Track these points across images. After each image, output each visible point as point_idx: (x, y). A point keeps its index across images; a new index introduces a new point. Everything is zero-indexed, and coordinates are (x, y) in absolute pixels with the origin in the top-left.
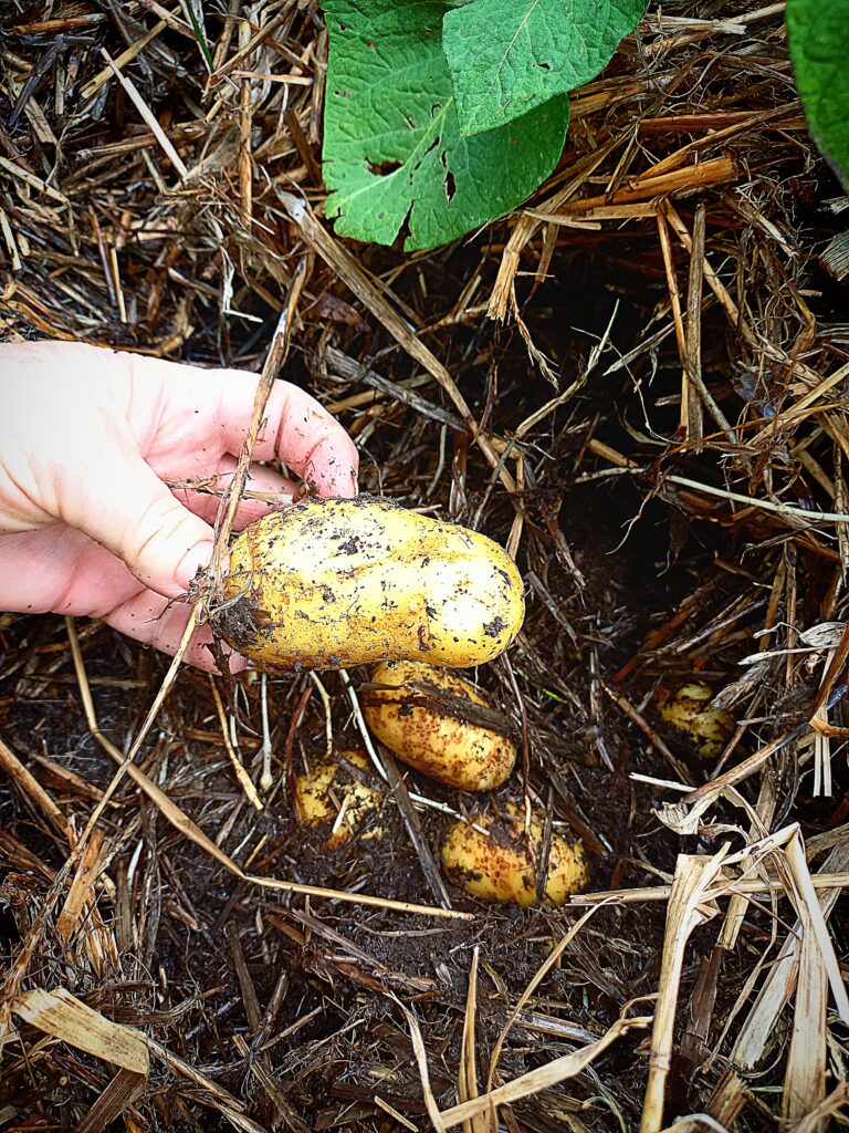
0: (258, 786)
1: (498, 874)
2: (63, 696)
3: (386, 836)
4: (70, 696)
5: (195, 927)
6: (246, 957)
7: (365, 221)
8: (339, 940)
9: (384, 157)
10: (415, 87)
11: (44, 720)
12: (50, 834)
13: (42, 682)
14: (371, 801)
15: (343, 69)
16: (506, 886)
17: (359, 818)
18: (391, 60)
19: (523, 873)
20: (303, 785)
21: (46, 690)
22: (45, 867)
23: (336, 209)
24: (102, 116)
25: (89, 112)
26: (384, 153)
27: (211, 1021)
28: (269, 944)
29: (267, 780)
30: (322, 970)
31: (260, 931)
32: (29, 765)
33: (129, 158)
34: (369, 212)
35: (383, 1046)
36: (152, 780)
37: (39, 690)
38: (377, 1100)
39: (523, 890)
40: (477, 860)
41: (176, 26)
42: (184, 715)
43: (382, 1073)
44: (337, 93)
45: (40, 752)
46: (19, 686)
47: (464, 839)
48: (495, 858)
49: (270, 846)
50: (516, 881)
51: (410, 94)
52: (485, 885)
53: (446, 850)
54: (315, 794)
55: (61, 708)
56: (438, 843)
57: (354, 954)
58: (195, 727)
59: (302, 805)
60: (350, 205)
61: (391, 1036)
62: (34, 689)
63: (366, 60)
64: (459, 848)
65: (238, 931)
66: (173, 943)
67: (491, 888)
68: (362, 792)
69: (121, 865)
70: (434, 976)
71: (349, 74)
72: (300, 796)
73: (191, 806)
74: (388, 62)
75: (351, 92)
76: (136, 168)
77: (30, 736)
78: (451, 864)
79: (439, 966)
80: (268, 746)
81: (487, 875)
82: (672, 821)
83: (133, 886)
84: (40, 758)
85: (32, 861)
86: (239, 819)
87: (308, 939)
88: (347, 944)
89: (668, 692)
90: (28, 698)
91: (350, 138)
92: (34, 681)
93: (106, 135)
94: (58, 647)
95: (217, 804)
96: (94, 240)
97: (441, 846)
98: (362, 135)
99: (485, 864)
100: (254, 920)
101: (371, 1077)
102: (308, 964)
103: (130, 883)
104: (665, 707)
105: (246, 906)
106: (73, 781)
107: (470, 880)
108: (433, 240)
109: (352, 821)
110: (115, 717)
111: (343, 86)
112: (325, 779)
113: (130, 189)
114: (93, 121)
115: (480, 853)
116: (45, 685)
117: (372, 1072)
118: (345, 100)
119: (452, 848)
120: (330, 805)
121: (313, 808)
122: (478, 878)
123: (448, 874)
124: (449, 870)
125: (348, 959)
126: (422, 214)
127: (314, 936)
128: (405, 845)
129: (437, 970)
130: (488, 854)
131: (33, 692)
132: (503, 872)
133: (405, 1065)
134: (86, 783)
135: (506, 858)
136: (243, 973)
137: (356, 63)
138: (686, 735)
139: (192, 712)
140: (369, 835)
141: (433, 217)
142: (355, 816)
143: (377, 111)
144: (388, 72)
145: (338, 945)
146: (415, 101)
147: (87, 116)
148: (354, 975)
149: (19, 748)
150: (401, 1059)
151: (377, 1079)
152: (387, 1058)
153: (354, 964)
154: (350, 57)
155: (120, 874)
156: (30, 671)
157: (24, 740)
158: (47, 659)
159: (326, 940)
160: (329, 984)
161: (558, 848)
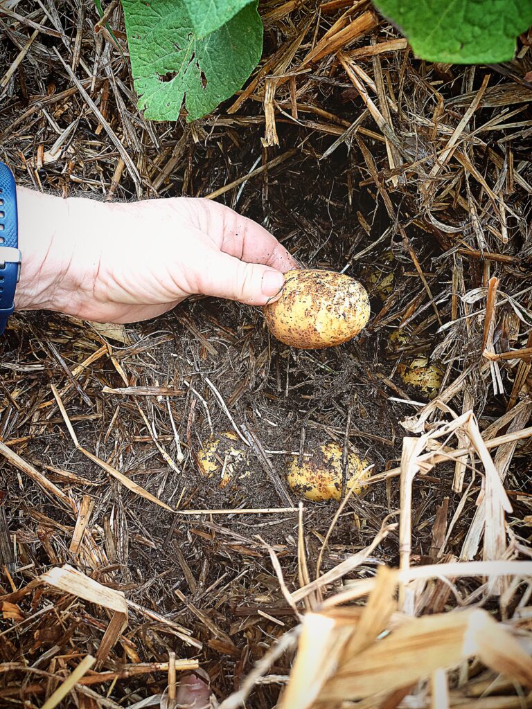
0: (176, 461)
1: (320, 485)
2: (57, 431)
3: (252, 475)
4: (61, 430)
5: (154, 547)
6: (185, 557)
7: (160, 109)
8: (231, 533)
9: (167, 71)
10: (176, 26)
11: (48, 447)
12: (62, 508)
13: (44, 425)
14: (241, 457)
15: (134, 22)
16: (326, 491)
17: (235, 468)
18: (160, 11)
19: (334, 481)
20: (201, 455)
21: (46, 429)
22: (58, 525)
23: (143, 105)
24: (14, 94)
25: (6, 93)
26: (166, 68)
27: (170, 593)
28: (197, 547)
29: (180, 457)
30: (224, 552)
31: (191, 541)
32: (44, 472)
33: (36, 116)
34: (162, 103)
35: (261, 585)
36: (115, 468)
37: (43, 430)
38: (260, 612)
39: (336, 491)
40: (307, 479)
41: (44, 31)
42: (128, 430)
43: (263, 599)
44: (134, 37)
45: (49, 464)
46: (31, 430)
47: (298, 469)
48: (317, 477)
49: (188, 493)
50: (331, 486)
51: (174, 30)
52: (315, 493)
53: (290, 478)
54: (209, 459)
55: (56, 437)
56: (284, 474)
57: (240, 539)
58: (135, 435)
59: (202, 467)
60: (150, 102)
61: (266, 579)
62: (39, 430)
63: (146, 14)
64: (296, 474)
65: (179, 544)
66: (143, 558)
67: (319, 494)
68: (235, 453)
69: (106, 518)
70: (285, 543)
71: (138, 25)
72: (200, 462)
73: (140, 479)
74: (159, 13)
75: (142, 35)
76: (41, 120)
77: (42, 457)
78: (293, 485)
79: (287, 537)
80: (177, 437)
81: (315, 487)
82: (410, 426)
83: (114, 529)
84: (49, 467)
85: (51, 523)
86: (168, 481)
87: (214, 536)
88: (235, 535)
89: (405, 366)
90: (36, 435)
91: (145, 63)
92: (38, 425)
93: (19, 105)
94: (48, 403)
95: (154, 475)
96: (24, 167)
97: (286, 476)
98: (152, 60)
99: (312, 481)
100: (187, 536)
101: (256, 602)
102: (216, 550)
103: (112, 528)
104: (405, 375)
105: (181, 530)
106: (70, 477)
107: (305, 492)
108: (201, 113)
109: (232, 470)
110: (89, 438)
111: (137, 32)
112: (213, 450)
113: (38, 133)
114: (9, 98)
115: (308, 475)
116: (45, 427)
117: (256, 599)
118: (139, 41)
119: (292, 475)
120: (218, 463)
121: (208, 466)
122: (310, 489)
123: (293, 490)
124: (293, 488)
125: (236, 543)
126: (191, 99)
127: (217, 533)
128: (265, 478)
129: (287, 539)
130: (313, 475)
131: (39, 432)
132: (324, 483)
133: (274, 592)
134: (77, 477)
135: (323, 474)
136: (185, 566)
137: (141, 17)
138: (418, 388)
139: (132, 427)
140: (243, 476)
141: (198, 100)
142: (233, 467)
143: (158, 44)
144: (160, 19)
145: (231, 536)
146: (178, 34)
147: (6, 95)
148: (241, 551)
149: (36, 463)
150: (271, 589)
151: (259, 602)
152: (264, 590)
153: (241, 545)
154: (137, 14)
155: (106, 524)
156: (35, 420)
157: (39, 459)
158: (43, 412)
159: (223, 535)
160: (229, 559)
161: (352, 464)
